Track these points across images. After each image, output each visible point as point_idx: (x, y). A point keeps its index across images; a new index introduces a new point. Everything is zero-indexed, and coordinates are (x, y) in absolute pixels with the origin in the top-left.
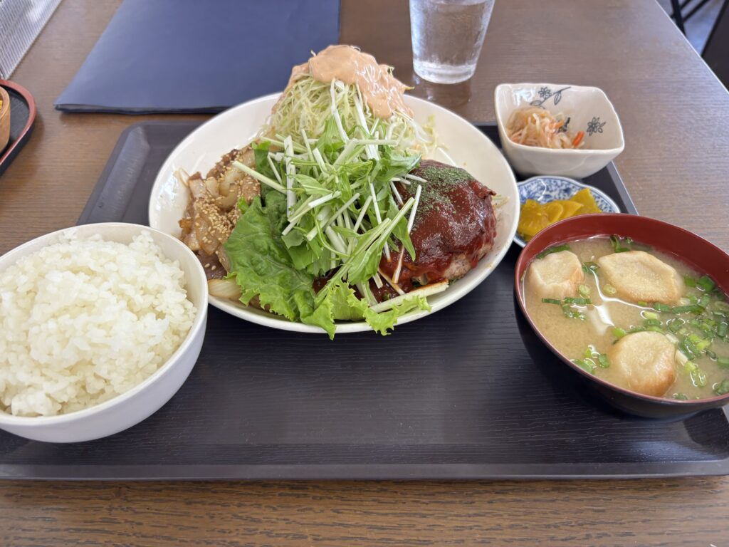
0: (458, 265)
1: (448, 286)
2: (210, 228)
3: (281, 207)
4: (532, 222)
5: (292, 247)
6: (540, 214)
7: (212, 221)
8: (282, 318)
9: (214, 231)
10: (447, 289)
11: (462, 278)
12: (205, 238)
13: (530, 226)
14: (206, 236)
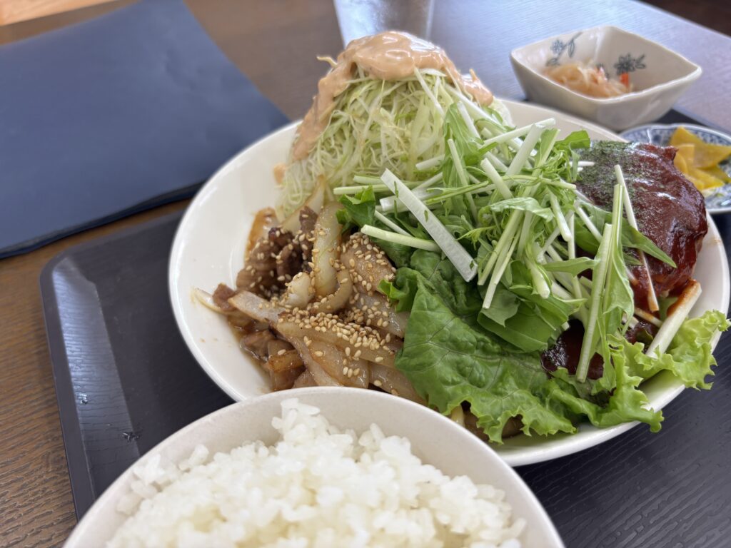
2: (348, 350)
3: (445, 271)
5: (507, 321)
7: (345, 337)
8: (562, 435)
9: (359, 352)
12: (346, 370)
14: (347, 365)
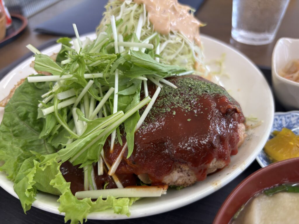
0: (181, 174)
1: (165, 193)
4: (282, 149)
6: (292, 143)
10: (163, 196)
11: (184, 188)
13: (279, 151)
